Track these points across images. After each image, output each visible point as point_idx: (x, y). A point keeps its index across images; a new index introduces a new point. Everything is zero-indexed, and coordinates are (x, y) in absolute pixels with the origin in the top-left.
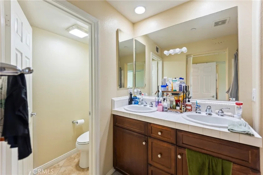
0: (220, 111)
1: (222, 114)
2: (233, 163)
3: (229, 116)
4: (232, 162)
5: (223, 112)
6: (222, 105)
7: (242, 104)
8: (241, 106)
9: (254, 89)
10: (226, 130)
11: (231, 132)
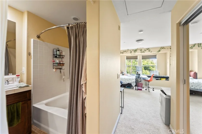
0: (7, 82)
1: (8, 83)
2: (22, 102)
3: (12, 83)
4: (20, 102)
5: (8, 82)
6: (8, 78)
7: (19, 75)
8: (19, 76)
9: (23, 68)
10: (18, 88)
11: (20, 88)
